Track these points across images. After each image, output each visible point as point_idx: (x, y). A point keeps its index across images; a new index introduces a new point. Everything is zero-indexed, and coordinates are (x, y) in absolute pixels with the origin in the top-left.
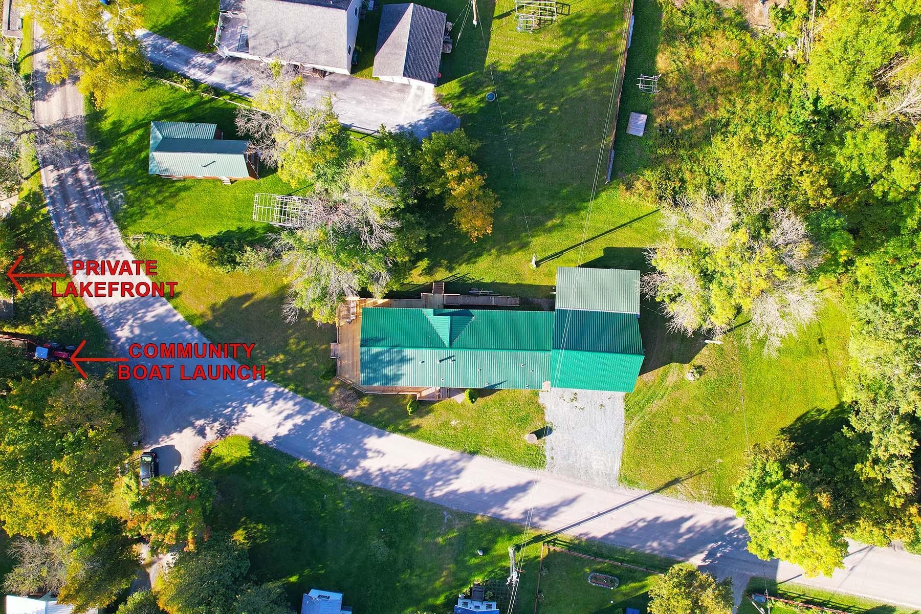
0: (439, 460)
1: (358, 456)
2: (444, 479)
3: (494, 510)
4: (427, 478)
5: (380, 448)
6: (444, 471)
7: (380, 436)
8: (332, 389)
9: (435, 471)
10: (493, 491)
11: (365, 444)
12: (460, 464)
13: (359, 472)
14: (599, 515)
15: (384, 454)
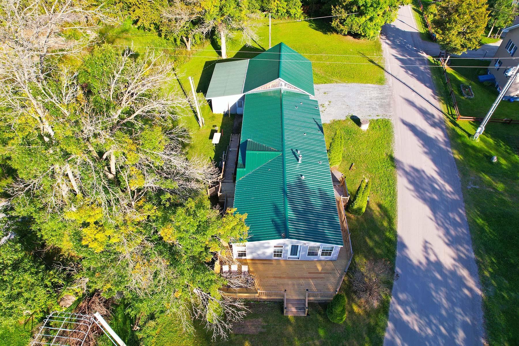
0: (411, 187)
1: (441, 272)
2: (430, 182)
3: (443, 146)
4: (435, 197)
5: (420, 247)
6: (422, 183)
7: (404, 246)
8: (356, 308)
9: (424, 190)
10: (424, 146)
11: (420, 263)
12: (407, 169)
13: (464, 273)
14: (414, 91)
15: (426, 242)
